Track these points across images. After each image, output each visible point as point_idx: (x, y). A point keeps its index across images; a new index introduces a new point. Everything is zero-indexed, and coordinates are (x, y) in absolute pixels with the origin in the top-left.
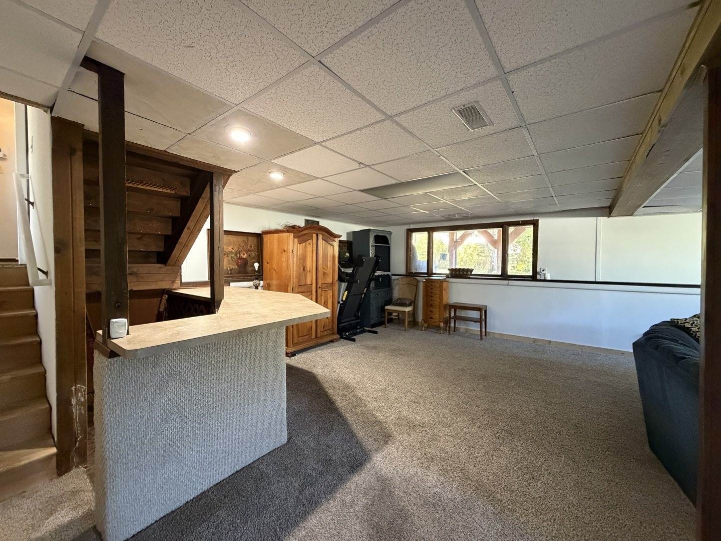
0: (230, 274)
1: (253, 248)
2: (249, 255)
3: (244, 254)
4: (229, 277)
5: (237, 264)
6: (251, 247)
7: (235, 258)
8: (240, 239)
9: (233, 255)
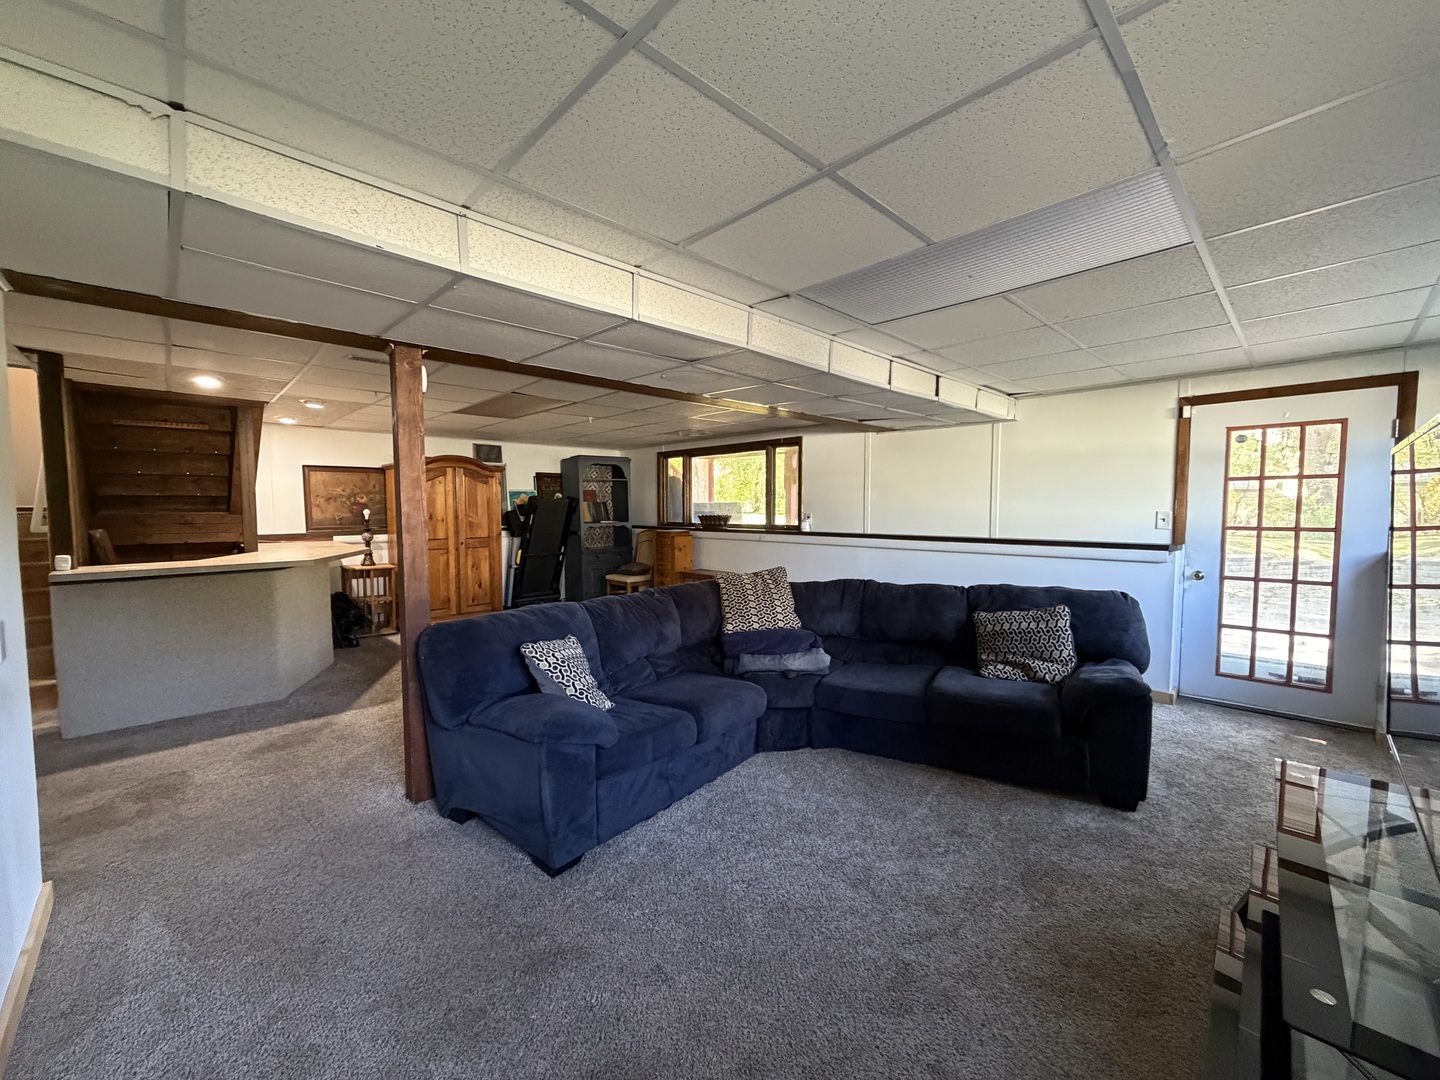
0: (341, 524)
1: (377, 489)
2: (371, 499)
3: (362, 498)
4: (338, 528)
5: (351, 512)
6: (374, 486)
7: (348, 503)
8: (356, 477)
9: (343, 500)
